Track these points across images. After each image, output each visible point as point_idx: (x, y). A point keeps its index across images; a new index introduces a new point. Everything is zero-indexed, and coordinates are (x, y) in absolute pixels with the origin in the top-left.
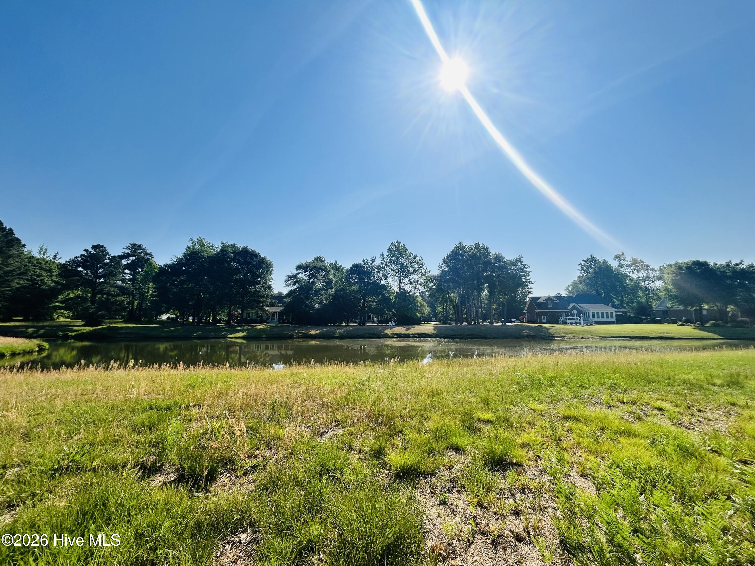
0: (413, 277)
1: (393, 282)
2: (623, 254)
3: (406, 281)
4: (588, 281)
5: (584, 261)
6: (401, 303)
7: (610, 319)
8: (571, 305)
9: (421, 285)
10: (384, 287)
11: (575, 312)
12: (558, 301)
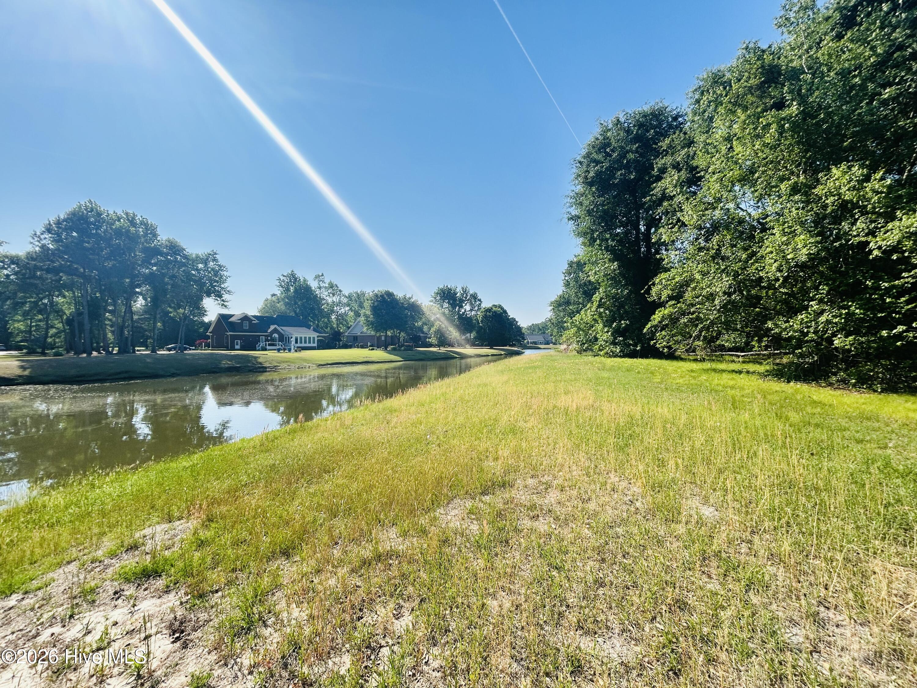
2: (323, 275)
4: (287, 300)
5: (284, 276)
7: (312, 345)
8: (272, 327)
11: (276, 335)
12: (257, 322)
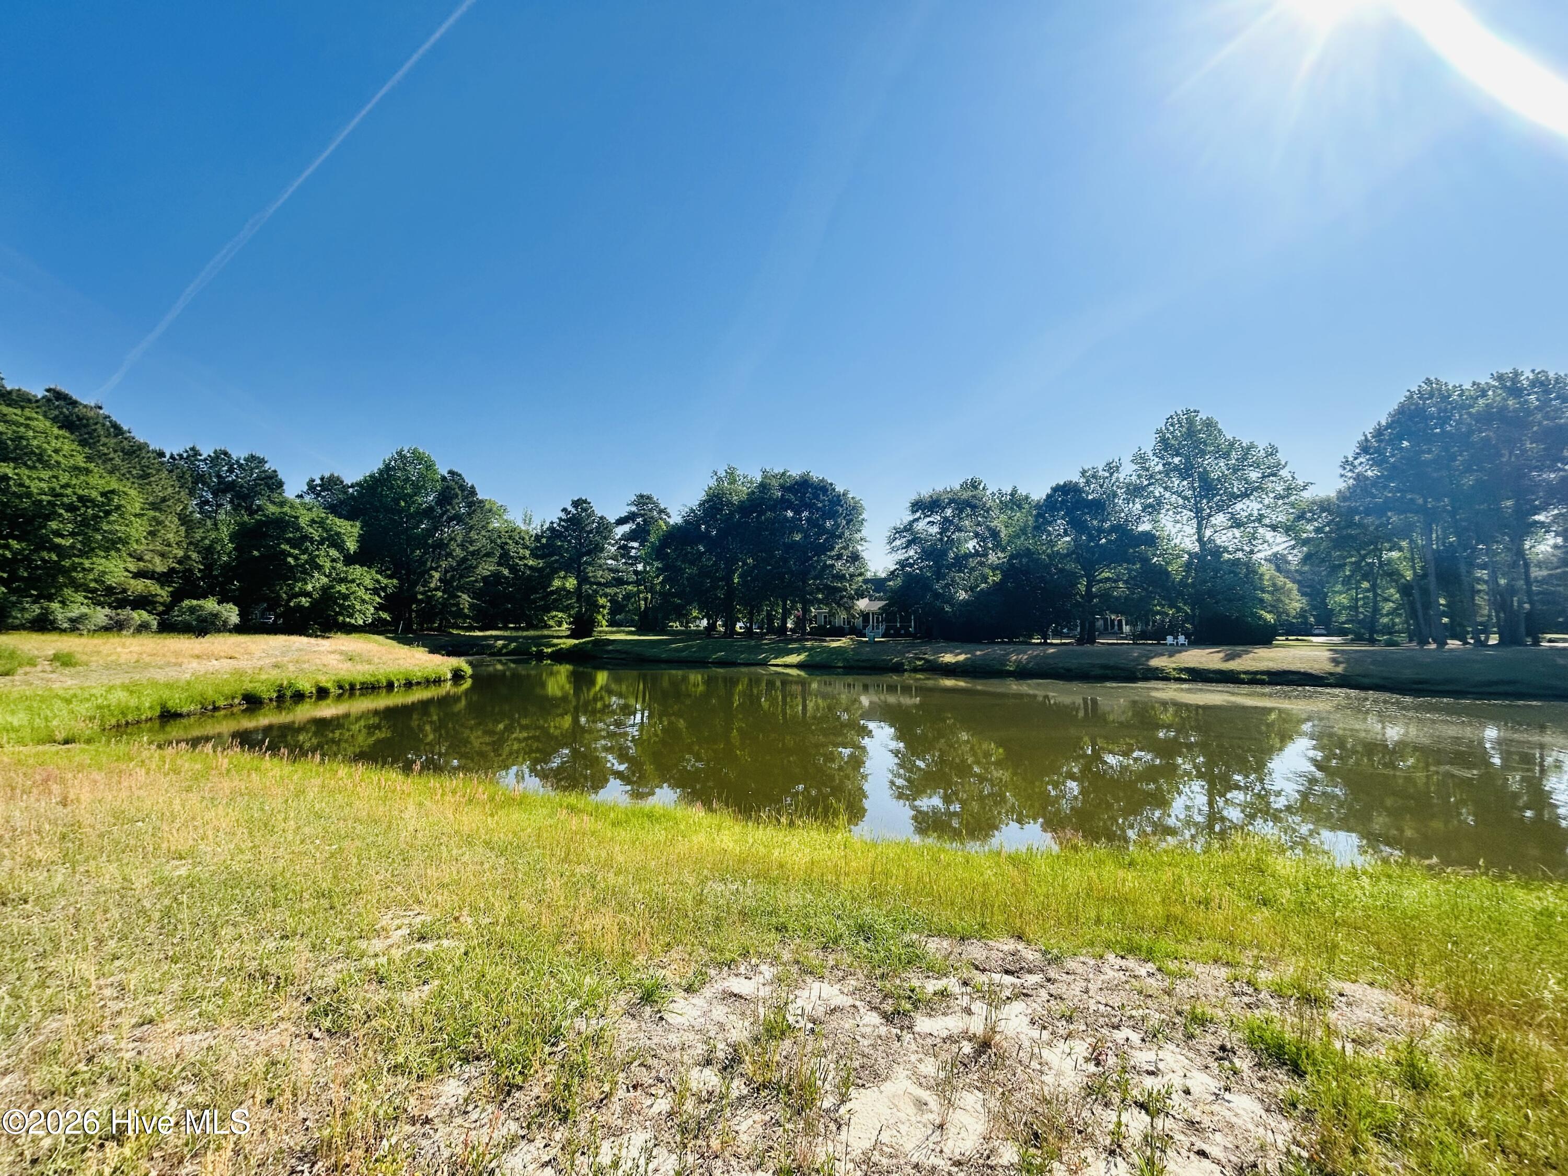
0: (1247, 507)
1: (1179, 525)
3: (1220, 519)
6: (1205, 582)
9: (1274, 528)
10: (1150, 539)
